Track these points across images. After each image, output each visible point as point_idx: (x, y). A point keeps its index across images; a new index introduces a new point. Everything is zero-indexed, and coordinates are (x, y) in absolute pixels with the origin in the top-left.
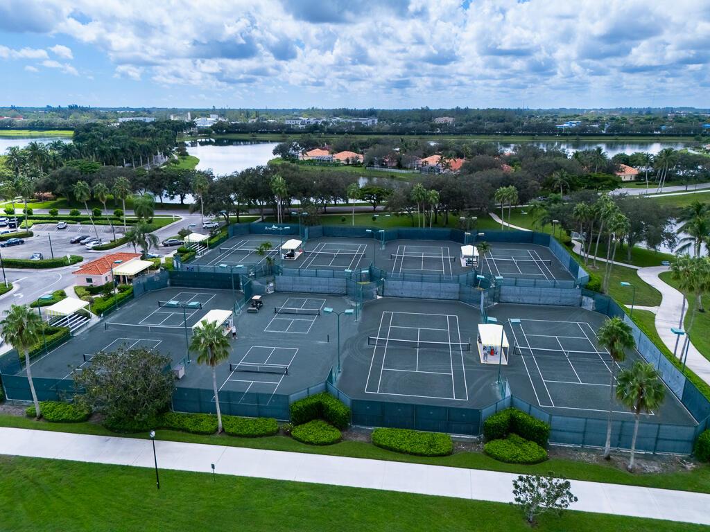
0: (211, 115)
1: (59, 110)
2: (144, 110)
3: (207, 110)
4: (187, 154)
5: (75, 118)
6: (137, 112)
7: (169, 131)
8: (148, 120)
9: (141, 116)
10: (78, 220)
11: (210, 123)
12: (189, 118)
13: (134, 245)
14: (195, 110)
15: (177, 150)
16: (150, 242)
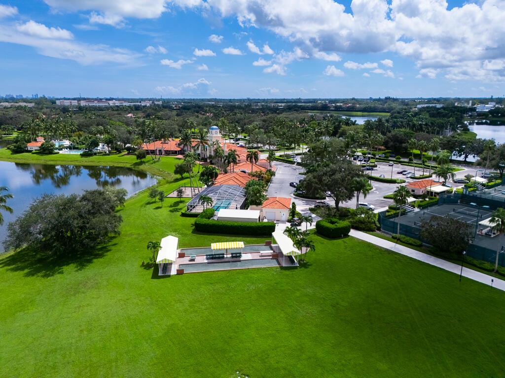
0: (489, 103)
1: (379, 100)
2: (435, 99)
3: (486, 99)
4: (468, 130)
5: (389, 105)
6: (430, 101)
7: (458, 113)
8: (438, 106)
9: (433, 103)
10: (400, 162)
11: (487, 109)
12: (470, 105)
13: (439, 177)
14: (474, 99)
15: (461, 127)
16: (450, 177)
